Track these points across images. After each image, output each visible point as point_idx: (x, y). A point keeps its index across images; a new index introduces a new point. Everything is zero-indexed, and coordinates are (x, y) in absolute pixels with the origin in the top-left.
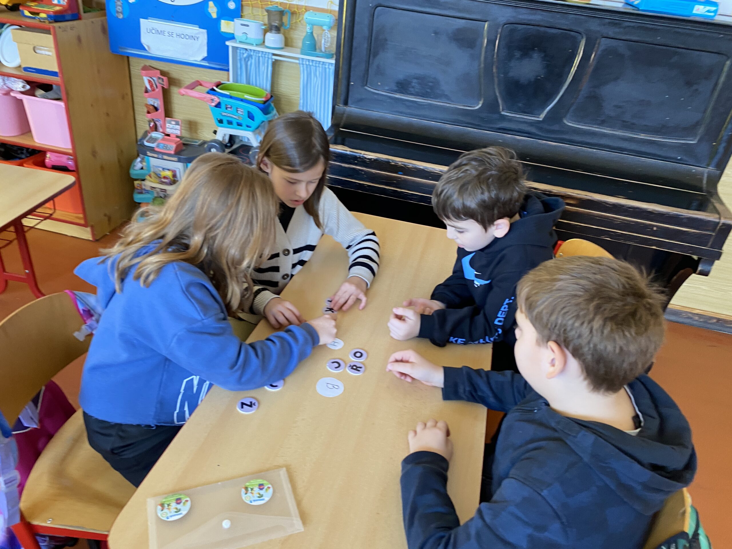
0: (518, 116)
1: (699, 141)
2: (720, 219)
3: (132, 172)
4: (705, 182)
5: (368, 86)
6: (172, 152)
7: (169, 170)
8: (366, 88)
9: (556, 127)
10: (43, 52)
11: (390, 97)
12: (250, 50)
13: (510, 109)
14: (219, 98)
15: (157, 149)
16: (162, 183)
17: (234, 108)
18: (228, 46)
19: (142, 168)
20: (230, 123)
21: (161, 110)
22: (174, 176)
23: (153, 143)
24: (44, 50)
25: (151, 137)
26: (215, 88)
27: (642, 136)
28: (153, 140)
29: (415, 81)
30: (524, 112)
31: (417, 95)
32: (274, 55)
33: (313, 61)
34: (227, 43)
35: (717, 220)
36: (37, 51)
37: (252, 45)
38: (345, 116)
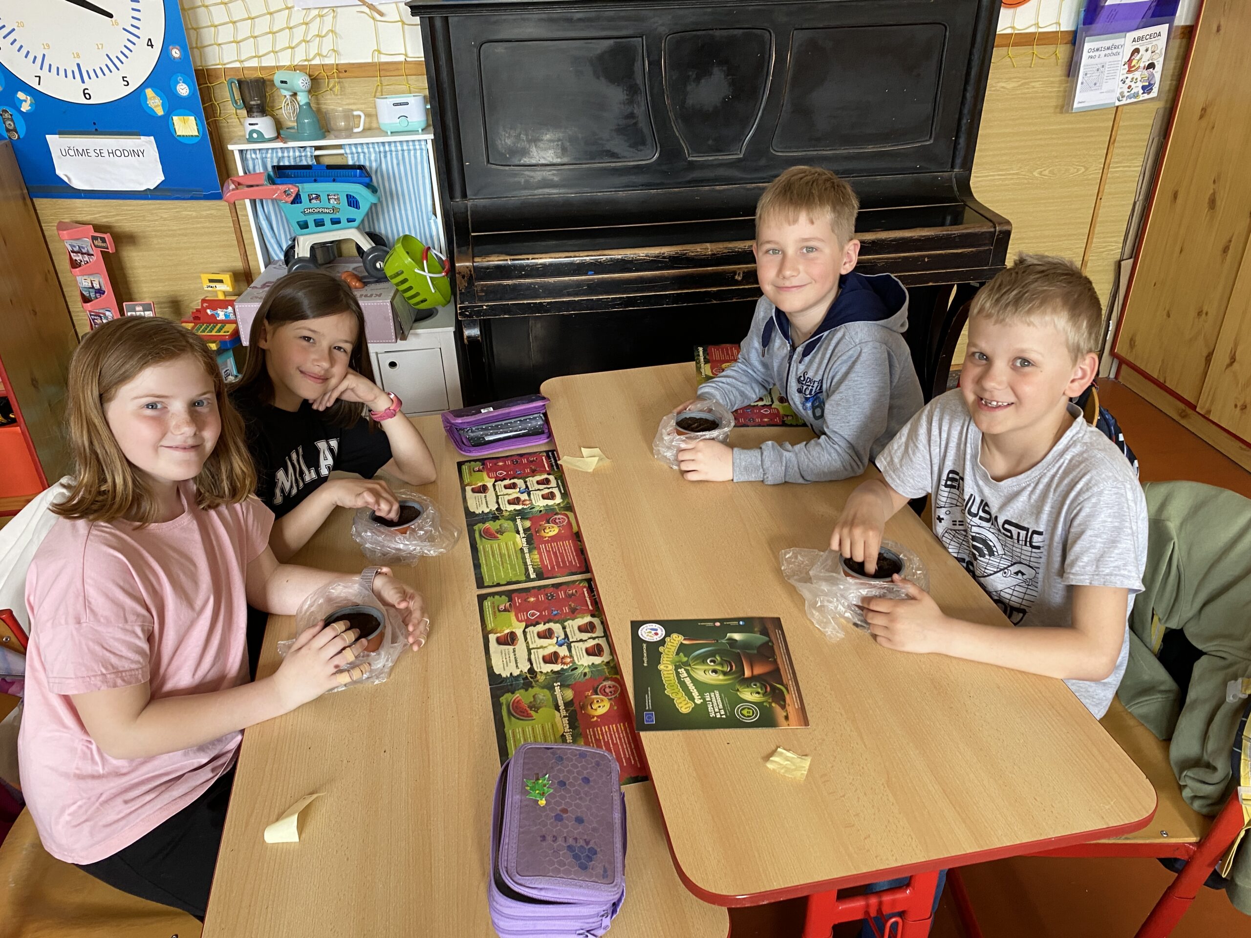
0: (710, 158)
1: (935, 140)
2: (995, 227)
4: (956, 189)
5: (493, 162)
8: (489, 165)
9: (763, 162)
13: (697, 150)
18: (230, 152)
21: (109, 292)
27: (870, 149)
30: (718, 150)
34: (231, 147)
35: (992, 230)
38: (469, 213)
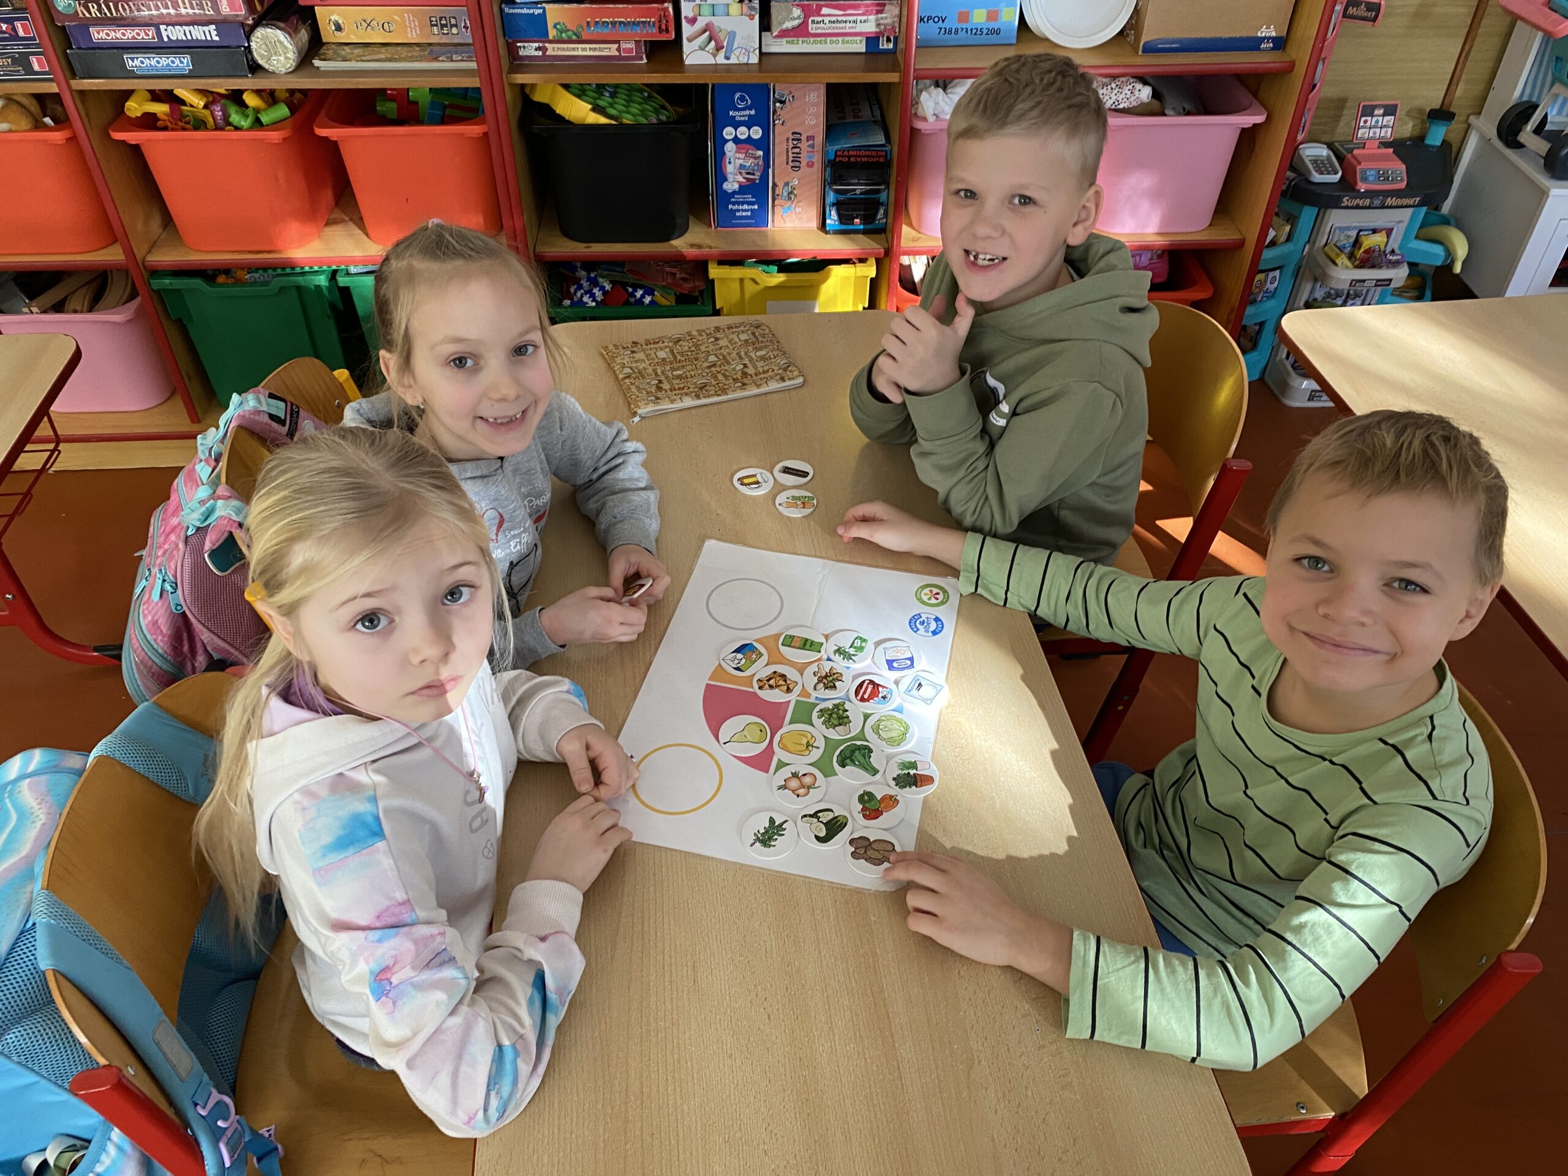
6: (1403, 186)
23: (1331, 173)
25: (1312, 160)
28: (1326, 165)
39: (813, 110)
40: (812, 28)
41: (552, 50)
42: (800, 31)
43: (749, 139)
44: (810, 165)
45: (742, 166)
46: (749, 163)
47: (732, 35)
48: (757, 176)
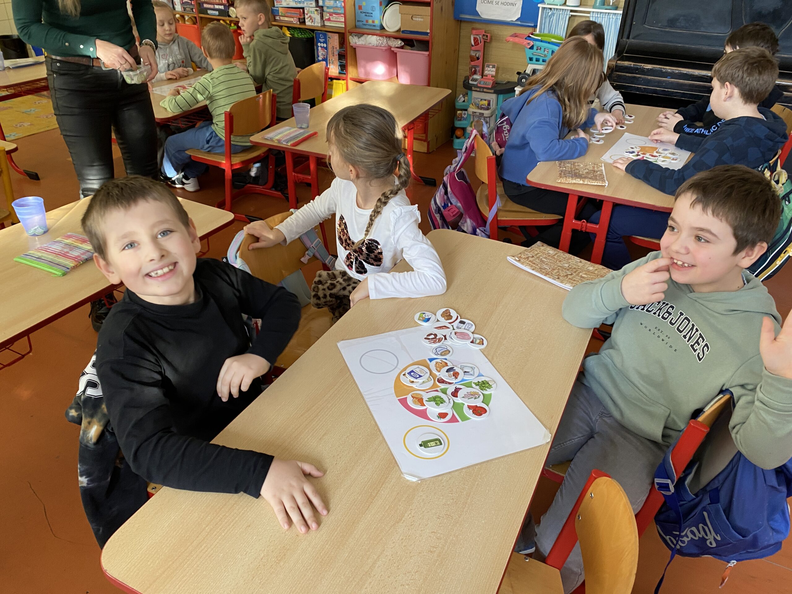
3: (457, 104)
5: (646, 23)
6: (490, 87)
7: (485, 100)
8: (644, 25)
10: (417, 19)
11: (661, 31)
12: (554, 9)
14: (533, 42)
15: (479, 85)
16: (481, 108)
17: (543, 49)
18: (539, 8)
19: (464, 101)
20: (537, 60)
21: (481, 59)
22: (489, 104)
23: (475, 81)
24: (419, 18)
25: (473, 78)
26: (531, 35)
28: (475, 80)
29: (682, 18)
31: (681, 28)
32: (572, 11)
33: (601, 13)
34: (539, 5)
36: (414, 19)
37: (558, 5)
38: (627, 46)
39: (336, 41)
40: (331, 19)
41: (282, 18)
42: (329, 20)
43: (324, 47)
44: (336, 55)
45: (322, 54)
46: (324, 53)
47: (315, 19)
48: (325, 57)
